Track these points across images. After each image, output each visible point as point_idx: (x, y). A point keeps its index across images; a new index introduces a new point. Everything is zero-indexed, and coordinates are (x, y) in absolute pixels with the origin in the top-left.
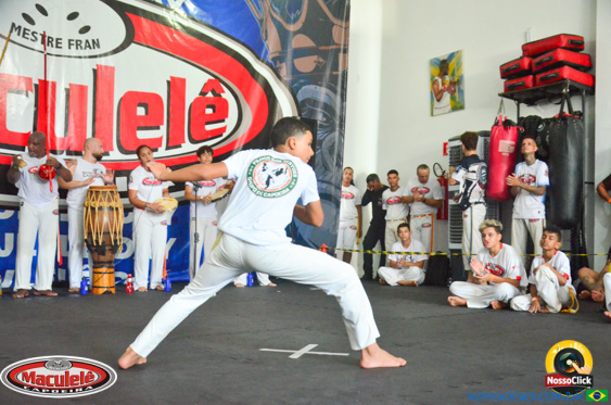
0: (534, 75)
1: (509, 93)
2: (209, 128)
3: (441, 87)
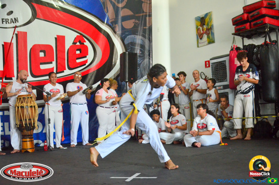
0: (250, 22)
1: (237, 33)
2: (78, 61)
3: (202, 32)
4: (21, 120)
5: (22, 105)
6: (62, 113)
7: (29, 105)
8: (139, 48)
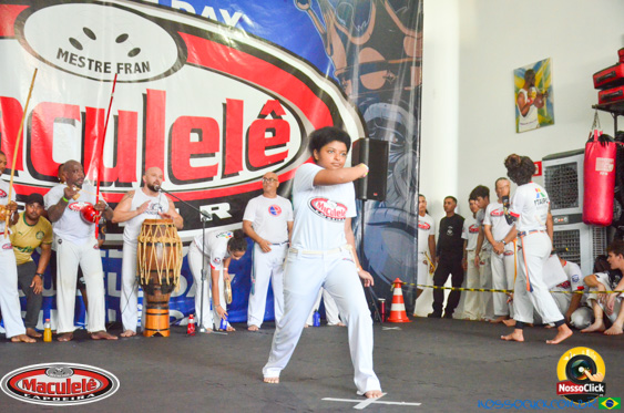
1: (604, 105)
2: (268, 153)
3: (527, 100)
5: (149, 240)
7: (164, 240)
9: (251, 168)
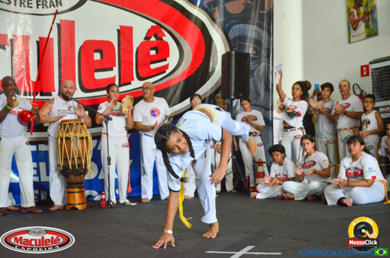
2: (153, 66)
3: (356, 17)
4: (66, 159)
5: (67, 135)
6: (128, 149)
7: (79, 135)
8: (252, 45)
9: (140, 78)
